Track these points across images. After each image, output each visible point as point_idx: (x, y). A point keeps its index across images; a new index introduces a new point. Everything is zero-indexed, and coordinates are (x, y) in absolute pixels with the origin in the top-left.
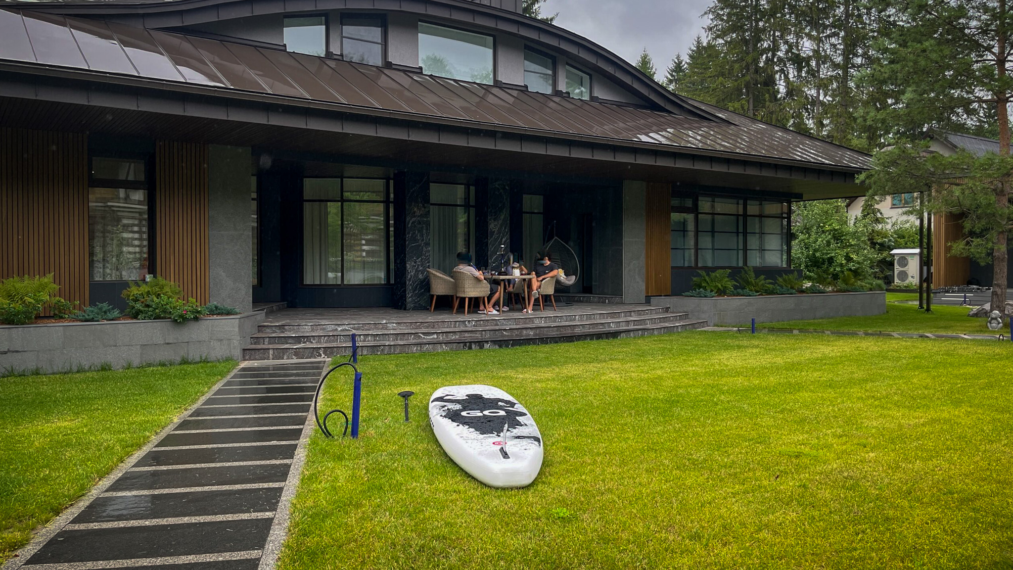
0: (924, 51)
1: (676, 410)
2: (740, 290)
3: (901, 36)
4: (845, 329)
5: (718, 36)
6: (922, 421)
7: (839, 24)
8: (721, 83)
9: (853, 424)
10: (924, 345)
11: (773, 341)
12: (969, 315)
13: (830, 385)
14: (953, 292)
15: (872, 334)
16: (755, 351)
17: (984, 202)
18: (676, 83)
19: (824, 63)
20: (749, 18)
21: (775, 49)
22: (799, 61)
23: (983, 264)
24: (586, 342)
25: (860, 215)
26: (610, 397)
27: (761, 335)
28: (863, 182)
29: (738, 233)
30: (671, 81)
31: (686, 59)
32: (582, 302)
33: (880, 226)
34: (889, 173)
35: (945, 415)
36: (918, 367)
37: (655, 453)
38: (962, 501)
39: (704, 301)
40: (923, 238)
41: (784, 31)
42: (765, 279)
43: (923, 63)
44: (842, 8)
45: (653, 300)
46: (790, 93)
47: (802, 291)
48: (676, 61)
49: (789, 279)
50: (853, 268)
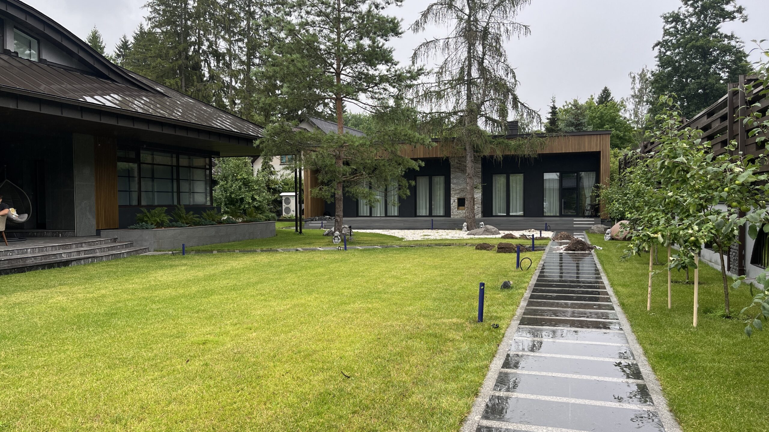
0: (293, 61)
1: (114, 321)
2: (174, 223)
3: (279, 48)
4: (249, 248)
5: (156, 26)
6: (288, 307)
7: (244, 33)
8: (160, 63)
9: (245, 315)
10: (296, 256)
11: (198, 260)
12: (323, 235)
13: (234, 288)
14: (316, 221)
15: (266, 251)
16: (183, 268)
17: (329, 163)
18: (123, 58)
19: (234, 59)
20: (180, 17)
21: (200, 44)
22: (218, 56)
23: (329, 202)
24: (38, 271)
25: (260, 169)
26: (55, 317)
27: (190, 256)
28: (258, 146)
29: (172, 179)
30: (118, 56)
31: (131, 40)
32: (36, 236)
33: (273, 177)
34: (274, 141)
35: (303, 301)
36: (291, 271)
37: (91, 358)
38: (305, 357)
39: (146, 232)
40: (297, 185)
41: (207, 31)
42: (193, 214)
43: (292, 68)
44: (245, 22)
45: (102, 232)
46: (212, 77)
47: (220, 222)
48: (123, 40)
49: (211, 214)
50: (256, 205)
